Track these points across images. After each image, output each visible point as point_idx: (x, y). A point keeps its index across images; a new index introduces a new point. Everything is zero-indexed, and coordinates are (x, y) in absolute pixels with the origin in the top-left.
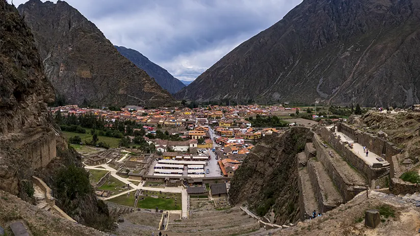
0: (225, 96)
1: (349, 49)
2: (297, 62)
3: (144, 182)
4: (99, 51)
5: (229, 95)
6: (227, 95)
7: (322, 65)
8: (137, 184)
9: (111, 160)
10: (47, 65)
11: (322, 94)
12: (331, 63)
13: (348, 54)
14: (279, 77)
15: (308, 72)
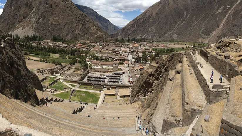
0: (143, 36)
1: (221, 9)
2: (189, 15)
3: (79, 85)
4: (64, 7)
5: (146, 35)
6: (145, 35)
7: (204, 18)
8: (74, 86)
9: (62, 72)
10: (32, 16)
11: (203, 36)
12: (209, 17)
13: (220, 11)
14: (177, 25)
15: (195, 22)
